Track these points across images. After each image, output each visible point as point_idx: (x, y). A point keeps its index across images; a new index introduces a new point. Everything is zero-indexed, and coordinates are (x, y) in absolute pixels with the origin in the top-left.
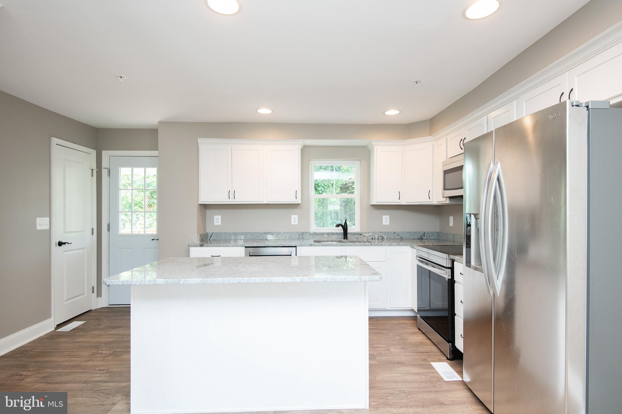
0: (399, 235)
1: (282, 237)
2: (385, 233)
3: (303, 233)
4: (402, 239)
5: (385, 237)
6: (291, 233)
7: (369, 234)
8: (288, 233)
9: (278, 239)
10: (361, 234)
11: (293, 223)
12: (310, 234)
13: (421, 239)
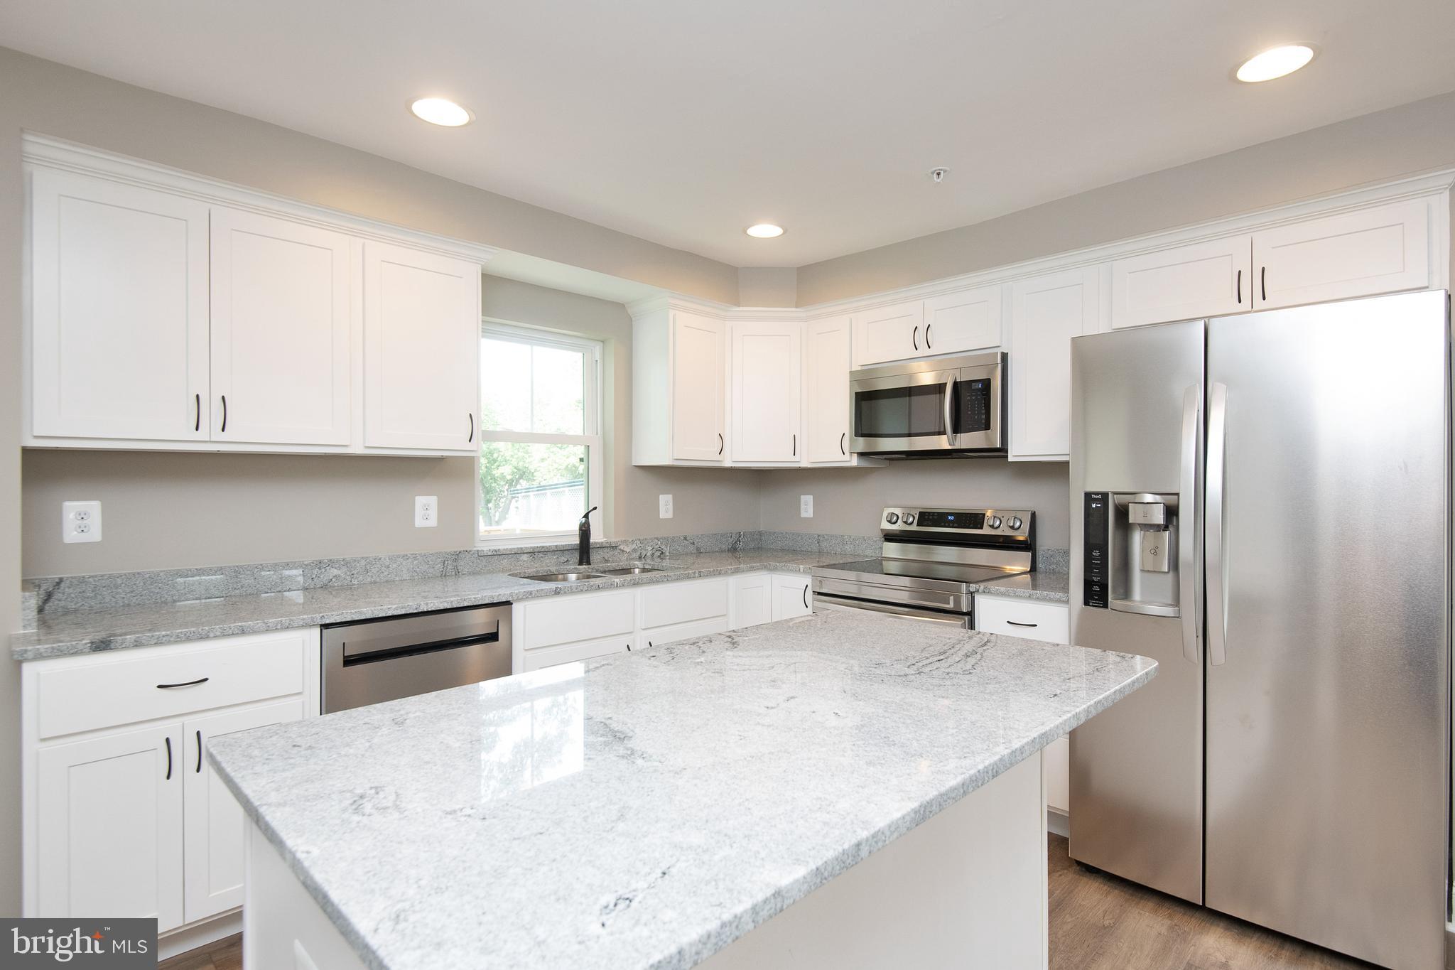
0: (693, 543)
1: (386, 573)
2: (666, 540)
3: (457, 556)
4: (699, 552)
5: (667, 550)
6: (415, 558)
7: (634, 546)
8: (405, 557)
9: (371, 583)
10: (614, 548)
11: (419, 522)
12: (481, 556)
13: (733, 550)
